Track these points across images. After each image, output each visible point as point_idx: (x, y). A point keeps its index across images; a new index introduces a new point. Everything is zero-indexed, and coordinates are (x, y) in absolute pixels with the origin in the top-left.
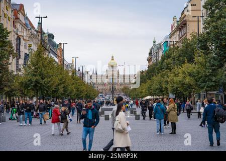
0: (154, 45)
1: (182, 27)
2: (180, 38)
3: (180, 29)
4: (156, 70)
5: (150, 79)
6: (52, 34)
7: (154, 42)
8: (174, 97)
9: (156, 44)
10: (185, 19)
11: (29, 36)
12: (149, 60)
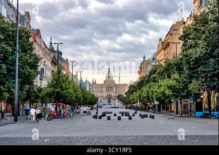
0: (144, 61)
1: (166, 47)
2: (165, 56)
3: (165, 49)
4: (145, 82)
5: (140, 89)
6: (60, 52)
7: (144, 58)
8: (158, 103)
9: (146, 59)
10: (168, 41)
11: (44, 54)
12: (139, 72)
